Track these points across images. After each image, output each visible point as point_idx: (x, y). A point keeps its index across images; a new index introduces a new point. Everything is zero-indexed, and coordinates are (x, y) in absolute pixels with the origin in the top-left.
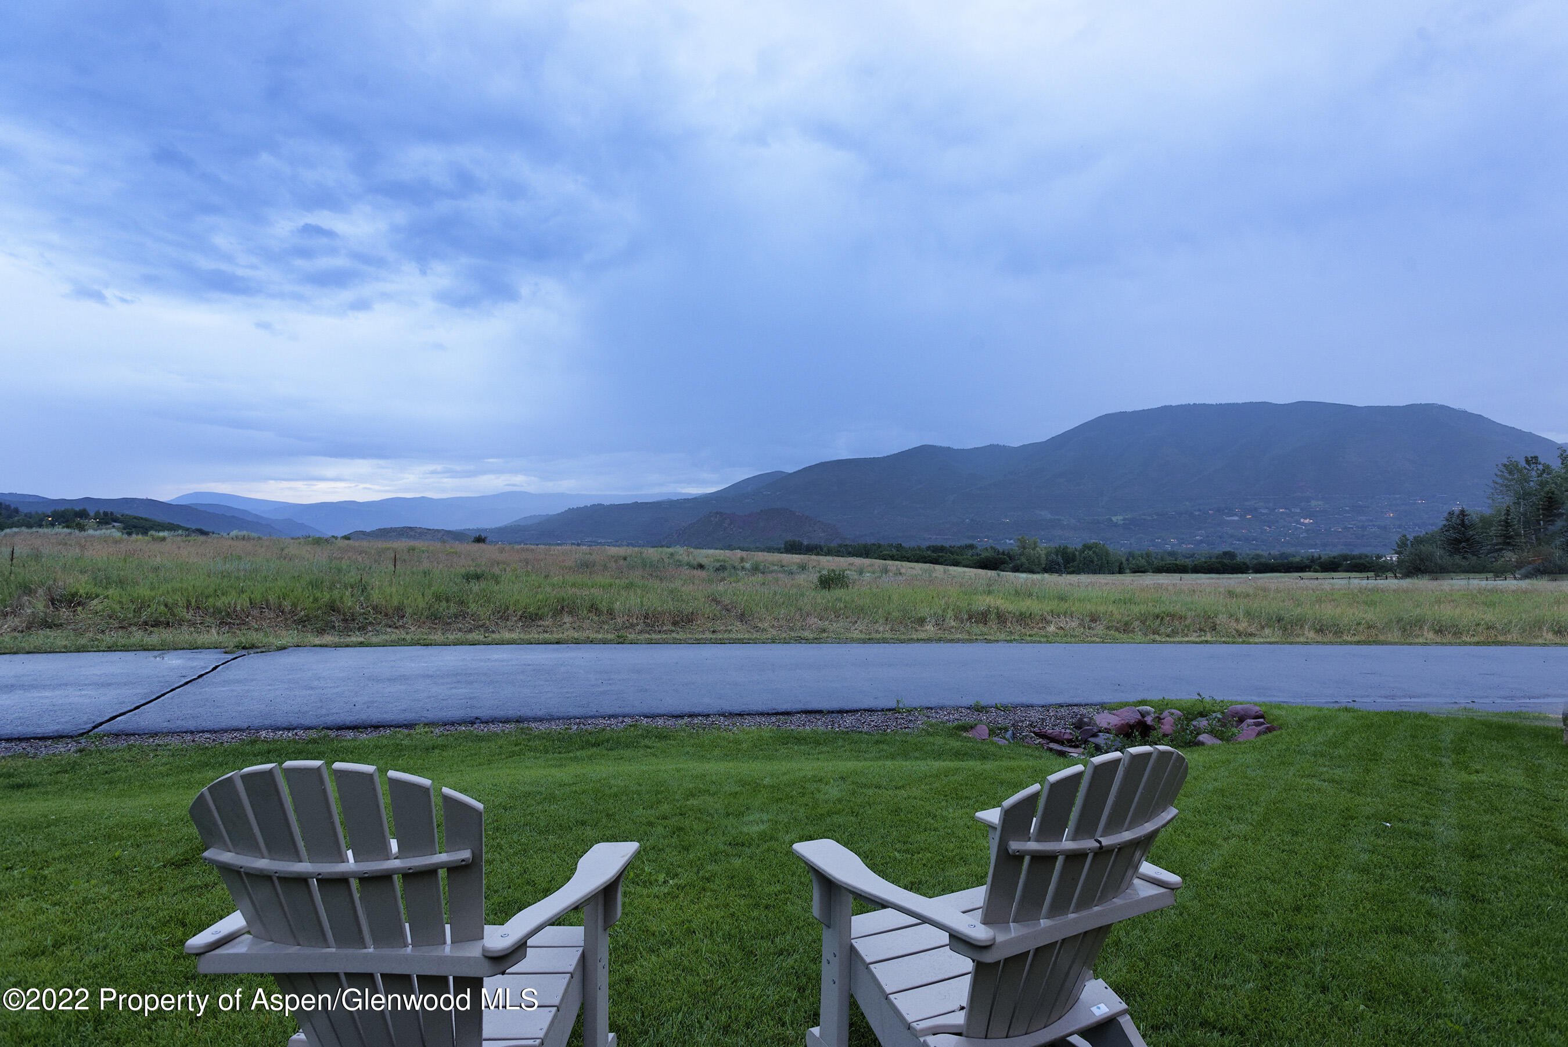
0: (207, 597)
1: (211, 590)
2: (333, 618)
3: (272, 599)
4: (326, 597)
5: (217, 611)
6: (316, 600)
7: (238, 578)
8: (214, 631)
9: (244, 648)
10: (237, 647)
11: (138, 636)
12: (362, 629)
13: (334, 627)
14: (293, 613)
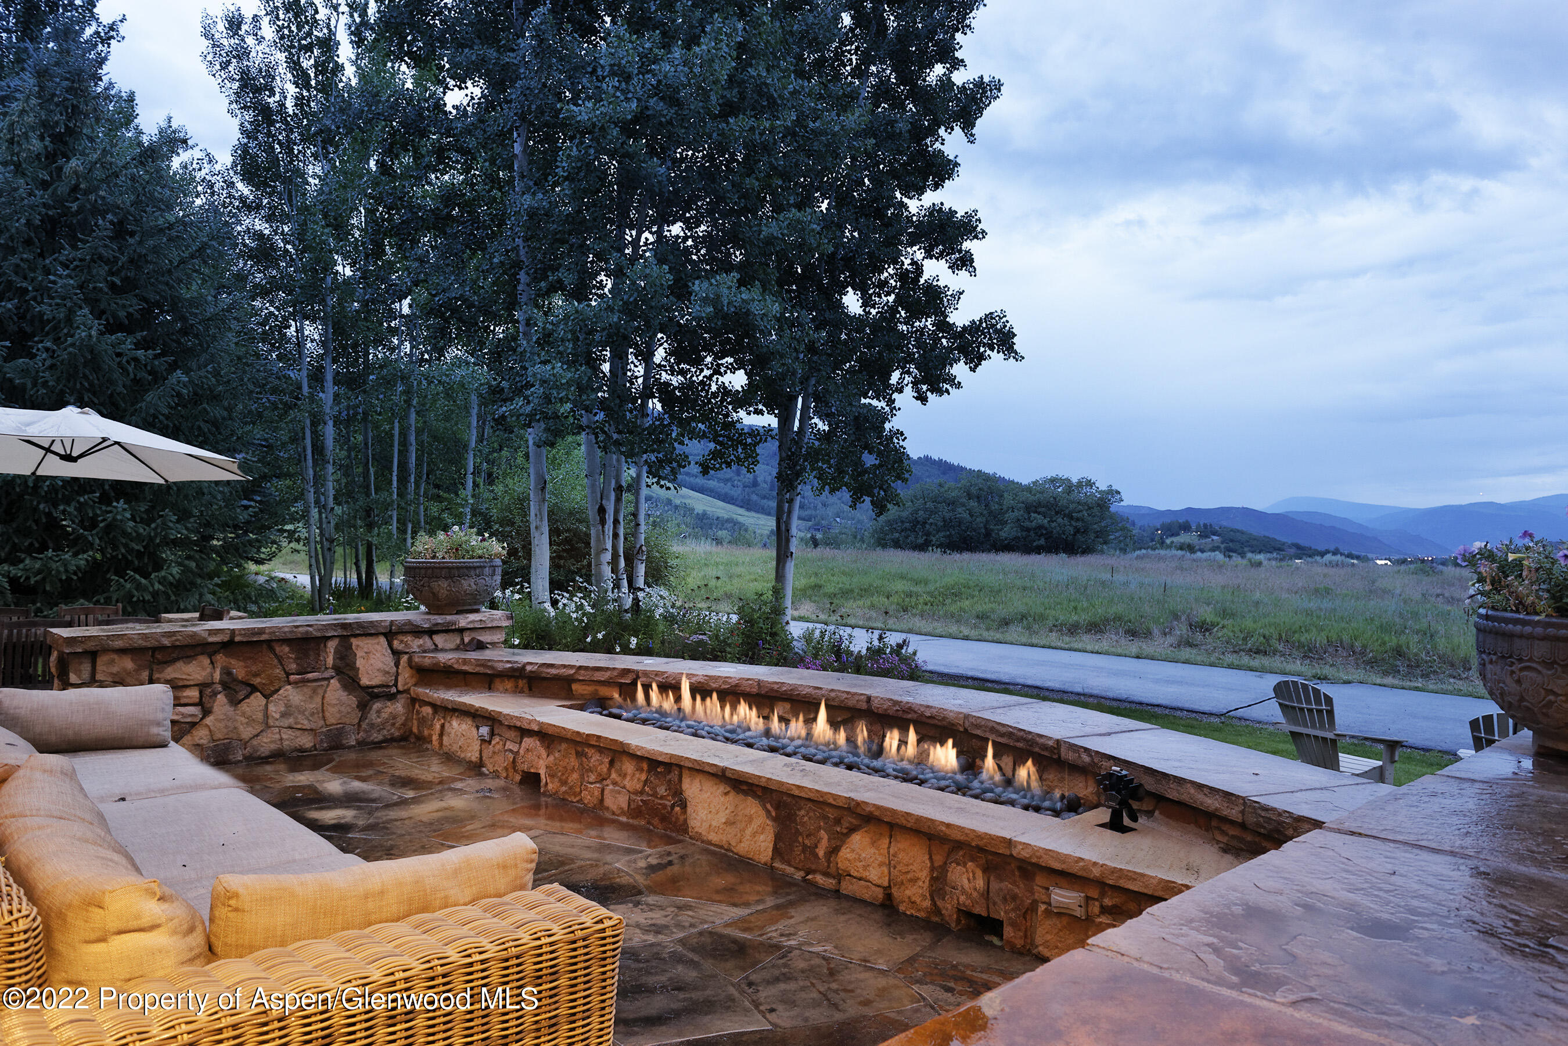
0: (1295, 632)
1: (1297, 626)
2: (1399, 663)
3: (1346, 638)
4: (1394, 642)
5: (1301, 645)
6: (1384, 643)
7: (1319, 617)
8: (1298, 662)
9: (1319, 678)
10: (1314, 677)
11: (1246, 660)
12: (1425, 676)
13: (1399, 671)
14: (1363, 653)
